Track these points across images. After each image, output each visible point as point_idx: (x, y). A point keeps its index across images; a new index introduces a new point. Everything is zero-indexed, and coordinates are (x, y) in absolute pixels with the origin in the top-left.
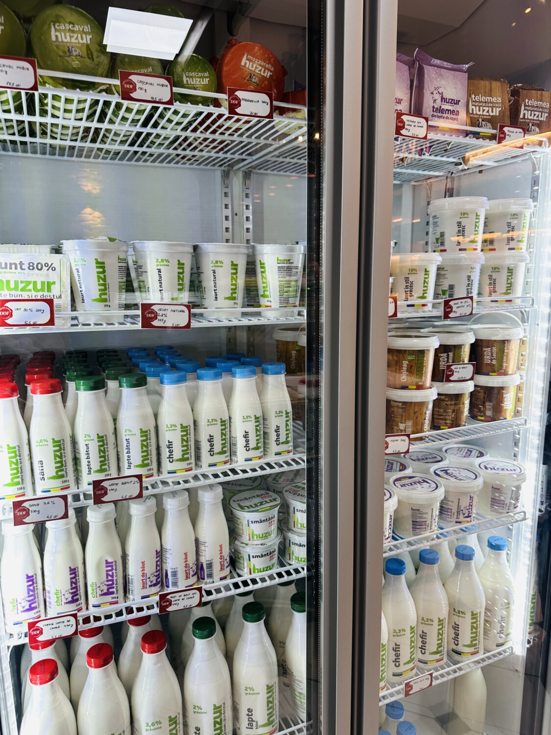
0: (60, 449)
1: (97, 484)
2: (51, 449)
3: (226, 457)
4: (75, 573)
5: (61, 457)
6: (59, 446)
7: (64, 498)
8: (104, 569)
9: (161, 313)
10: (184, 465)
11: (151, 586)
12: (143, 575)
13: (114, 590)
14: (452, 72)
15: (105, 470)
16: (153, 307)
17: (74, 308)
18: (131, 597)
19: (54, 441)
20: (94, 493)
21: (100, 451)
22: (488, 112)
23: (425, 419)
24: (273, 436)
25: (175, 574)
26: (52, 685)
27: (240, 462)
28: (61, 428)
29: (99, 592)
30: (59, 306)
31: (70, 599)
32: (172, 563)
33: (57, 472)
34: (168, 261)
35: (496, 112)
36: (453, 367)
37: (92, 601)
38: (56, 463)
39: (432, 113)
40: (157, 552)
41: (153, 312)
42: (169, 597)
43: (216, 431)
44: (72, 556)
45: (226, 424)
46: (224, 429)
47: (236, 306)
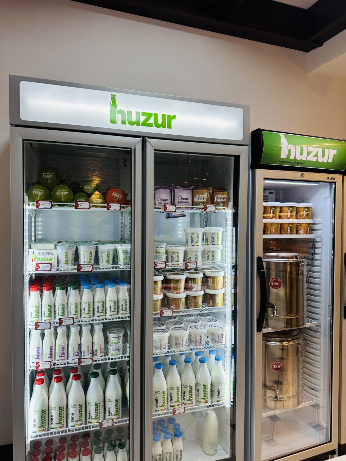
0: (50, 308)
1: (60, 319)
2: (47, 307)
3: (103, 314)
4: (52, 348)
5: (50, 310)
6: (50, 307)
7: (50, 323)
8: (61, 348)
9: (83, 267)
10: (88, 315)
11: (76, 356)
12: (74, 351)
13: (64, 355)
14: (186, 190)
15: (63, 315)
16: (81, 265)
17: (58, 266)
18: (69, 358)
19: (49, 305)
20: (59, 322)
21: (62, 309)
22: (202, 200)
23: (180, 304)
24: (121, 308)
25: (84, 352)
26: (42, 386)
27: (108, 316)
28: (51, 302)
29: (59, 356)
30: (53, 265)
31: (50, 357)
32: (83, 348)
33: (49, 315)
34: (87, 252)
35: (205, 200)
36: (193, 286)
37: (57, 358)
38: (49, 312)
39: (178, 203)
40: (79, 344)
41: (81, 267)
42: (81, 360)
43: (100, 305)
44: (51, 342)
45: (104, 303)
46: (103, 304)
47: (109, 264)
